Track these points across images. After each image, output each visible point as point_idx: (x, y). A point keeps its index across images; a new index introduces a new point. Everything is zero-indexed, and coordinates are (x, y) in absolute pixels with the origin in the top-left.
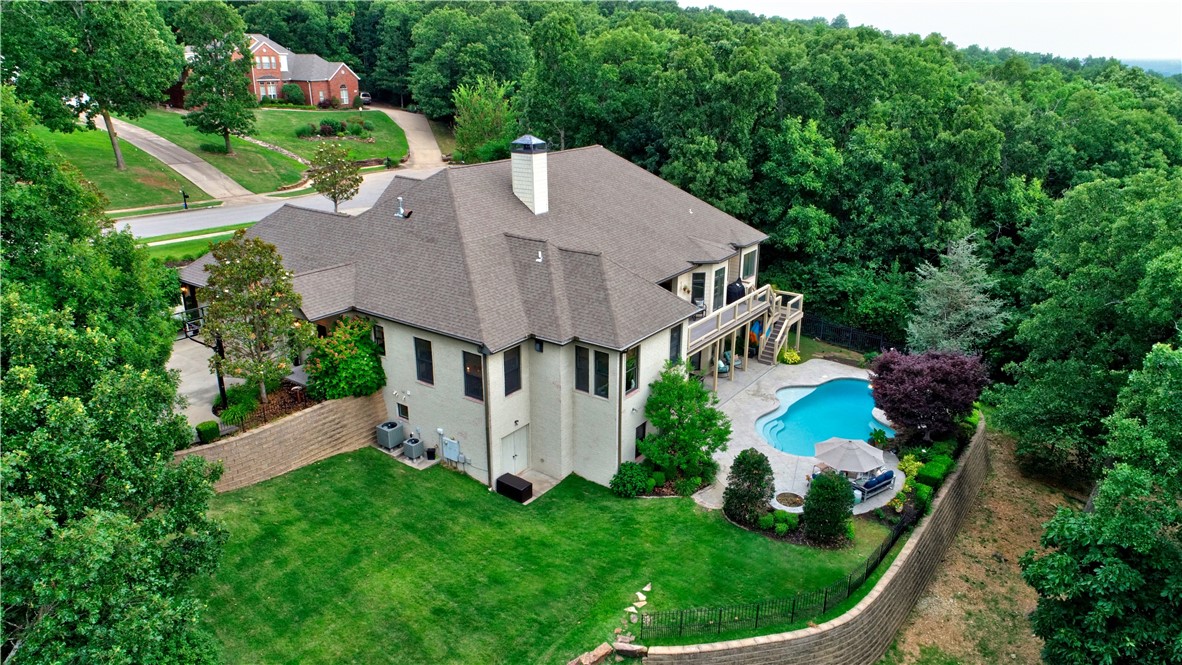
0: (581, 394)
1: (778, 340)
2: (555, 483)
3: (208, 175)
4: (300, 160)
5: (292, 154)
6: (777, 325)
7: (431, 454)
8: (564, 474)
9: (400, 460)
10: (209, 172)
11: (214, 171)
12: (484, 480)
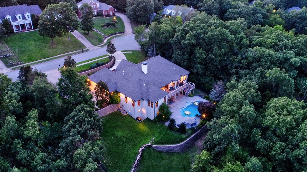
0: (149, 107)
1: (188, 93)
2: (145, 119)
3: (85, 41)
4: (102, 34)
5: (101, 33)
6: (189, 89)
7: (127, 113)
8: (146, 117)
9: (122, 113)
10: (85, 40)
11: (86, 40)
12: (134, 118)
